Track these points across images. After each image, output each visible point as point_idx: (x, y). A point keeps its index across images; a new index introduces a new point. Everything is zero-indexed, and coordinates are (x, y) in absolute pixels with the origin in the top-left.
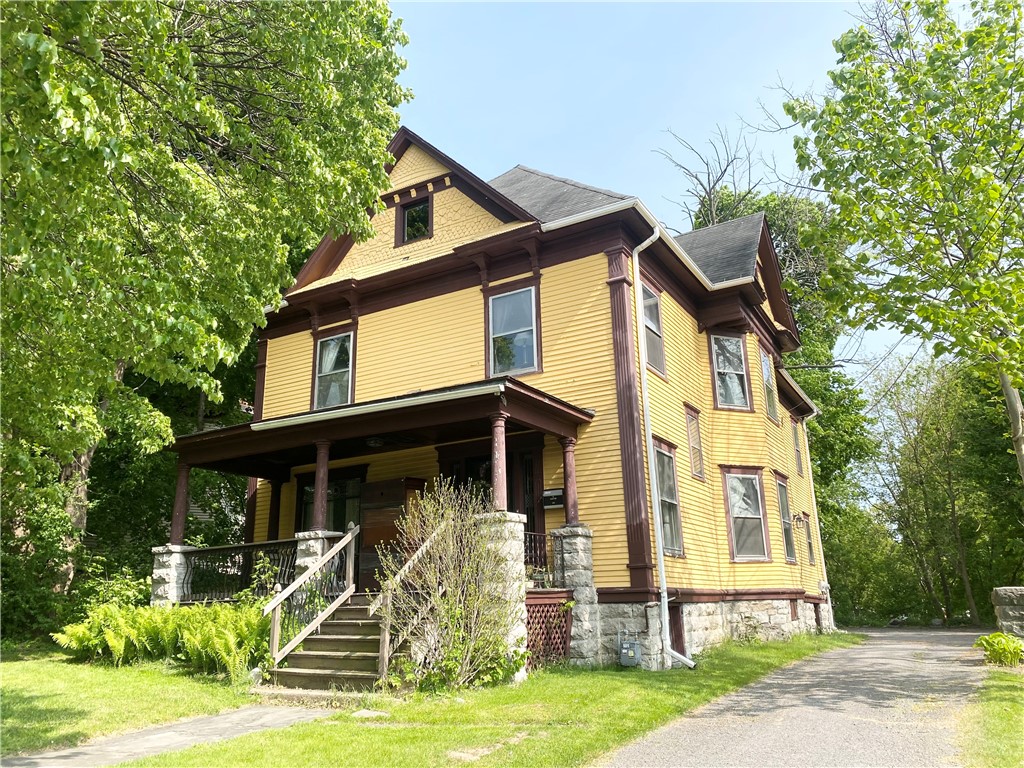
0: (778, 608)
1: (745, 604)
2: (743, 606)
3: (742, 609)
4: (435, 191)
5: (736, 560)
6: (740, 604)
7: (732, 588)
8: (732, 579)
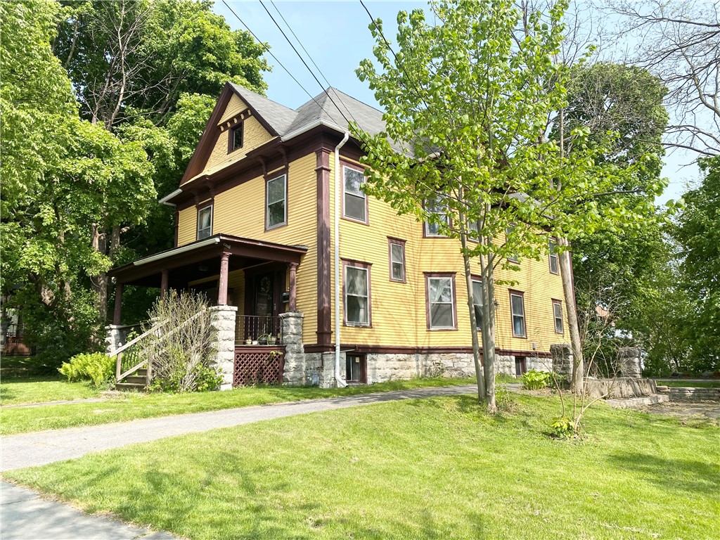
0: (460, 358)
1: (436, 355)
2: (435, 357)
3: (433, 359)
4: (245, 118)
5: (431, 329)
6: (432, 355)
7: (427, 346)
8: (427, 340)
